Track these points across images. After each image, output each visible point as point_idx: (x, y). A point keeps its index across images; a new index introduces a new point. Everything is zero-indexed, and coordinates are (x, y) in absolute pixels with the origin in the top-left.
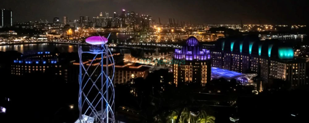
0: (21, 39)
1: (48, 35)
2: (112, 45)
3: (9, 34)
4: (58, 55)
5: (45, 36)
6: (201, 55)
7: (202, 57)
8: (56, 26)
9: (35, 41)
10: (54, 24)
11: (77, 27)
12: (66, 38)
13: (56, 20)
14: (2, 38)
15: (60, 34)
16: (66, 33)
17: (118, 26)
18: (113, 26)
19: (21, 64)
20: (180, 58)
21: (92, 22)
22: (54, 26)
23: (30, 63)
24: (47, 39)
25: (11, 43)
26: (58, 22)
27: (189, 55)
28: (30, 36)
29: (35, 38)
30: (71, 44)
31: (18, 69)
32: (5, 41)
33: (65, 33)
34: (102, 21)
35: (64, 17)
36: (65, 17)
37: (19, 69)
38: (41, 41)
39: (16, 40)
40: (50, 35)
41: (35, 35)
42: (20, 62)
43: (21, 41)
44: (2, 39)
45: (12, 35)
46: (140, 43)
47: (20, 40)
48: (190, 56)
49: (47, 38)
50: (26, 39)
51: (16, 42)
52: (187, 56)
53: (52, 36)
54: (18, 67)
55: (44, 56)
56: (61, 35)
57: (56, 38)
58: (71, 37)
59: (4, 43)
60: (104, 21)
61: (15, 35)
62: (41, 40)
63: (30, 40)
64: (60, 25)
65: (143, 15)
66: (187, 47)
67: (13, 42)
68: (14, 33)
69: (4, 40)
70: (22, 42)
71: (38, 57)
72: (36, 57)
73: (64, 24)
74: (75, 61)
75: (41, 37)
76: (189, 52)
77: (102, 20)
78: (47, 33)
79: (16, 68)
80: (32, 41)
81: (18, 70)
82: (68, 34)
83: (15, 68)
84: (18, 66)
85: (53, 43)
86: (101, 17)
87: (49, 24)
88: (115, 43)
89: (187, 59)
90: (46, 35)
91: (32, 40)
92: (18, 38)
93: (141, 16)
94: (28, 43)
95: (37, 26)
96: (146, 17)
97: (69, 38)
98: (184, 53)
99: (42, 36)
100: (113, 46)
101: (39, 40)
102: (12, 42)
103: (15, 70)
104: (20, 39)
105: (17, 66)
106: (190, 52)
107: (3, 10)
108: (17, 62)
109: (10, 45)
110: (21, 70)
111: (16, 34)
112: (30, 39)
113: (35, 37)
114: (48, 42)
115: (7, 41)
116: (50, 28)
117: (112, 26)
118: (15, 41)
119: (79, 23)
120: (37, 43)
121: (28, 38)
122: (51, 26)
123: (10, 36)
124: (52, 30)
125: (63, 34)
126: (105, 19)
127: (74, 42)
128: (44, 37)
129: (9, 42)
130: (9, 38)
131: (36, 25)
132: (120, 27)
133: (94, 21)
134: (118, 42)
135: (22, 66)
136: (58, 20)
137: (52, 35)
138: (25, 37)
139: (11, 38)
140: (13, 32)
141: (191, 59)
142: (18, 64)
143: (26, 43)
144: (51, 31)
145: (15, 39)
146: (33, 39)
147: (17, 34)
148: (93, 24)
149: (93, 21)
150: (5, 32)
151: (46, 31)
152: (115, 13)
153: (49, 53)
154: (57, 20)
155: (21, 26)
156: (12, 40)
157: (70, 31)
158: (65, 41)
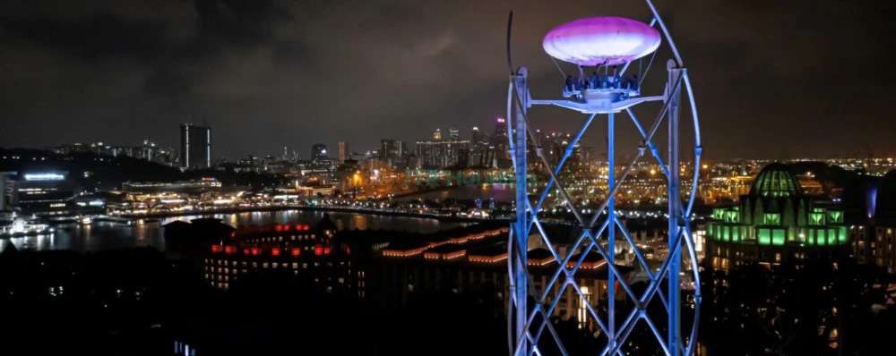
0: (231, 200)
1: (300, 188)
2: (478, 214)
3: (201, 187)
4: (331, 235)
5: (293, 190)
6: (816, 227)
7: (821, 233)
8: (320, 167)
9: (268, 204)
10: (314, 162)
11: (375, 168)
12: (346, 197)
13: (319, 151)
14: (186, 195)
15: (330, 186)
16: (347, 181)
17: (486, 163)
18: (472, 163)
19: (231, 257)
20: (735, 238)
21: (413, 155)
22: (314, 167)
23: (255, 252)
24: (298, 199)
25: (206, 208)
26: (324, 157)
27: (771, 227)
28: (255, 191)
29: (266, 196)
30: (361, 212)
31: (223, 270)
32: (193, 204)
33: (344, 183)
34: (442, 151)
35: (340, 143)
36: (343, 144)
37: (227, 270)
38: (283, 202)
39: (220, 201)
40: (305, 188)
41: (266, 189)
42: (228, 249)
43: (231, 204)
44: (186, 199)
45: (209, 189)
46: (558, 208)
47: (228, 201)
48: (774, 231)
49: (296, 196)
50: (243, 197)
51: (218, 205)
52: (761, 230)
53: (311, 192)
54: (223, 266)
55: (293, 238)
56: (334, 187)
57: (320, 196)
58: (360, 194)
59: (190, 207)
60: (447, 152)
61: (216, 189)
62: (282, 200)
63: (253, 201)
64: (330, 165)
65: (556, 135)
66: (759, 201)
67: (212, 205)
68: (213, 184)
69: (190, 200)
70: (233, 206)
71: (277, 239)
72: (271, 239)
73: (339, 160)
74: (387, 245)
75: (282, 193)
76: (769, 216)
77: (442, 148)
78: (297, 183)
79: (216, 266)
80: (260, 204)
81: (223, 274)
82: (353, 184)
83: (216, 269)
84: (223, 262)
85: (313, 208)
86: (438, 140)
87: (300, 162)
88: (485, 206)
89: (764, 240)
90: (294, 188)
91: (259, 201)
92: (224, 197)
93: (550, 135)
94: (250, 210)
95: (271, 166)
96: (564, 138)
97: (354, 197)
98: (748, 220)
99: (285, 191)
100: (481, 216)
101: (277, 201)
102: (208, 205)
103: (216, 273)
104: (228, 198)
105: (220, 262)
106: (774, 216)
107: (190, 127)
108: (221, 250)
109: (203, 213)
110: (230, 274)
111: (219, 185)
112: (254, 198)
113: (266, 192)
114: (301, 206)
115: (196, 203)
116: (303, 173)
117: (469, 165)
118: (216, 202)
119: (380, 158)
120: (273, 209)
121: (250, 196)
122: (307, 168)
123: (204, 192)
124: (310, 177)
125: (338, 186)
126: (449, 146)
127: (371, 206)
128: (289, 194)
129: (202, 205)
130: (202, 195)
131: (270, 164)
132: (491, 168)
133: (419, 151)
134: (492, 206)
135: (235, 263)
136: (324, 151)
137: (311, 188)
138: (241, 194)
139: (208, 195)
140: (211, 181)
141: (779, 240)
142: (222, 255)
143: (245, 210)
144: (307, 179)
145: (216, 198)
146: (262, 199)
147: (223, 184)
148: (416, 162)
149: (416, 152)
150: (193, 180)
151: (295, 178)
152: (476, 128)
153: (306, 228)
154: (322, 149)
155: (230, 167)
156: (209, 202)
157: (357, 178)
158: (346, 204)
